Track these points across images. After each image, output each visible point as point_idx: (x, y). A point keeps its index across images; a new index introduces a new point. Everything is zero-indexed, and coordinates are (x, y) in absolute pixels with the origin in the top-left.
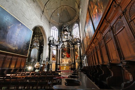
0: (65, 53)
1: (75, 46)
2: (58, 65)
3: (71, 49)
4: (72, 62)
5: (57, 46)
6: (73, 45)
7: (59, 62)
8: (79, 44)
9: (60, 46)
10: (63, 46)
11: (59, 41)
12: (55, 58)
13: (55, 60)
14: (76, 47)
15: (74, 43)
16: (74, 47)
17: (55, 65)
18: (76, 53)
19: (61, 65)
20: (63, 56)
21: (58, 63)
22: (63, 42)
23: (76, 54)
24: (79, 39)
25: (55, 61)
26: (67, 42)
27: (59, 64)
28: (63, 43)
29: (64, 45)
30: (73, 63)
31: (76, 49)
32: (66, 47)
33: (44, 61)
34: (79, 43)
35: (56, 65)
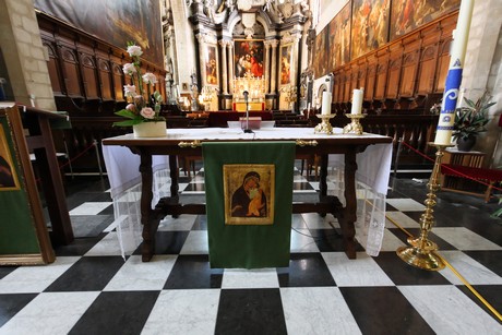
0: (245, 59)
1: (282, 33)
2: (227, 101)
3: (267, 47)
4: (270, 91)
5: (218, 28)
6: (278, 28)
7: (228, 91)
8: (299, 27)
9: (227, 30)
10: (241, 30)
11: (225, 7)
12: (215, 75)
13: (216, 83)
14: (286, 37)
15: (281, 22)
16: (278, 38)
17: (217, 99)
18: (285, 61)
19: (237, 100)
20: (240, 69)
21: (226, 93)
22: (241, 12)
23: (283, 64)
24: (302, 8)
25: (217, 87)
26: (253, 15)
27: (231, 97)
28: (238, 19)
29: (245, 28)
30: (272, 93)
31: (286, 48)
32: (249, 38)
33: (185, 85)
34: (302, 24)
35: (221, 98)
